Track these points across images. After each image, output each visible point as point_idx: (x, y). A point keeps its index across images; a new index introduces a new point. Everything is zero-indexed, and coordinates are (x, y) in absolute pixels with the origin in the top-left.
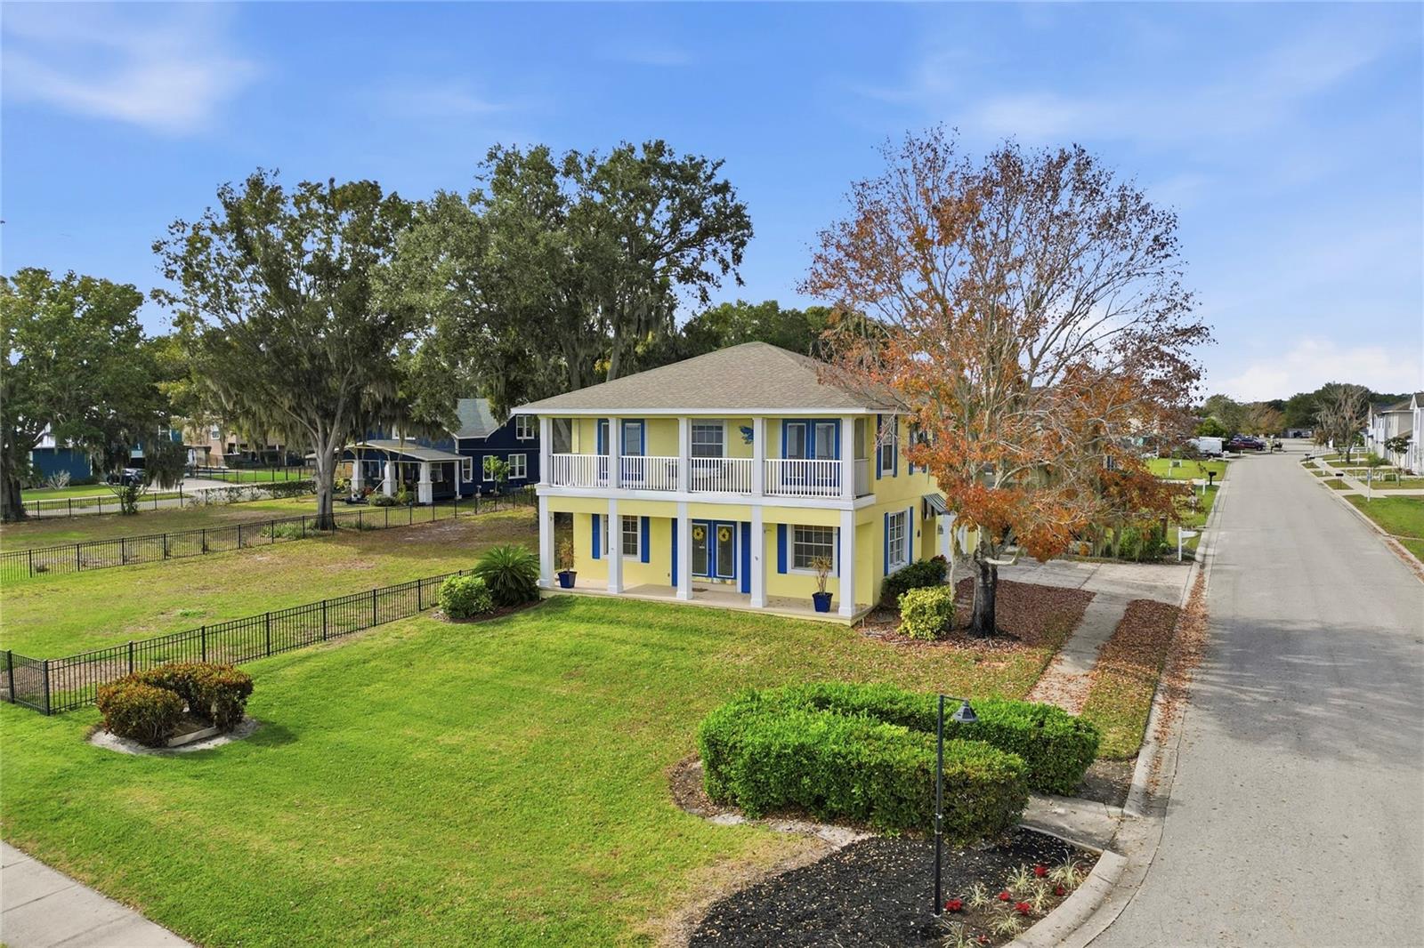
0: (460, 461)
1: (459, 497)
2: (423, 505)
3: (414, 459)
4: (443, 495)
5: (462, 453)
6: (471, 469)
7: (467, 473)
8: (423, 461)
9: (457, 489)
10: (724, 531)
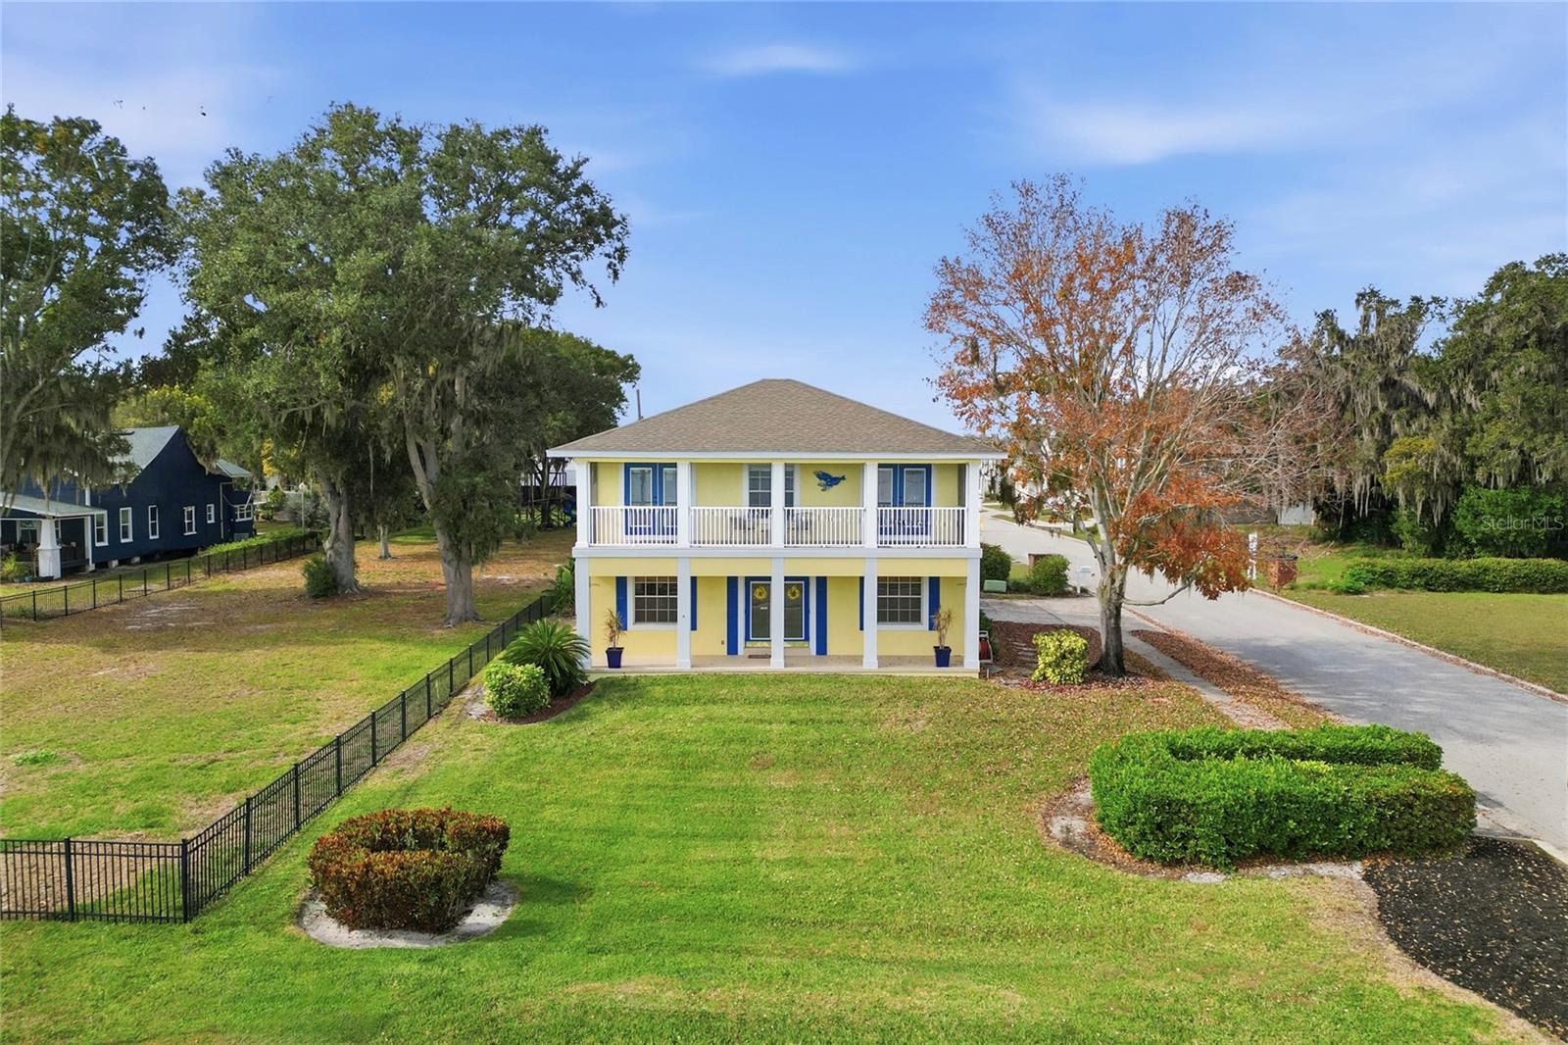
0: (92, 516)
1: (92, 567)
2: (49, 579)
3: (33, 515)
4: (72, 567)
5: (94, 504)
6: (105, 527)
7: (100, 532)
8: (44, 517)
9: (89, 555)
10: (794, 588)
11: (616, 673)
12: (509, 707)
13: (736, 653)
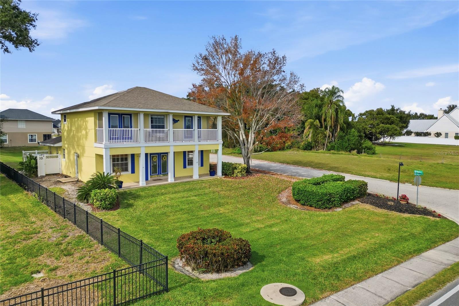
10: (165, 157)
11: (121, 190)
12: (109, 205)
13: (148, 180)
